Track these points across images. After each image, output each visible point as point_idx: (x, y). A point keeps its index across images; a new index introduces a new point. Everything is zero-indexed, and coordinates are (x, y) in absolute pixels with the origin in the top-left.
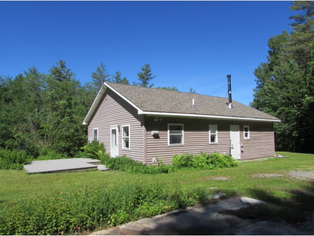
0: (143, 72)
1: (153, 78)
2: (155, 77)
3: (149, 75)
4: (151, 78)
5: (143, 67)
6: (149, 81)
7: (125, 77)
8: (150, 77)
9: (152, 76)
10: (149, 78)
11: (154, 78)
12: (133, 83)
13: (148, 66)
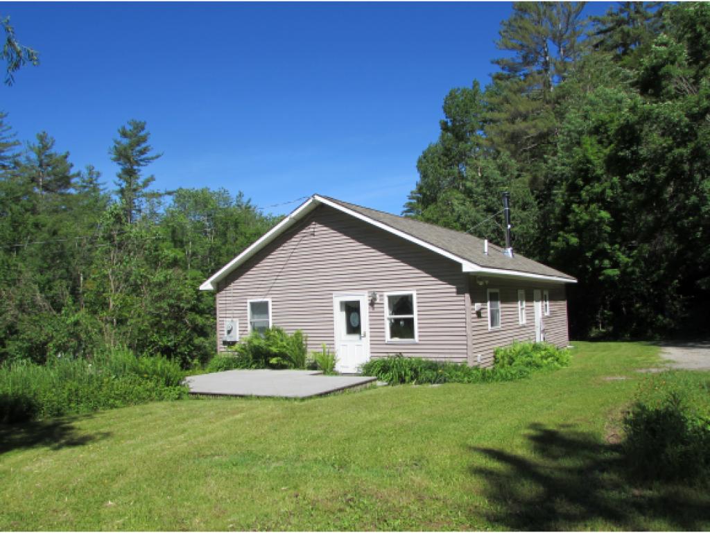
0: (125, 141)
1: (153, 158)
2: (157, 157)
3: (142, 153)
4: (148, 160)
5: (124, 128)
6: (140, 168)
7: (68, 153)
8: (143, 157)
9: (149, 155)
10: (141, 160)
11: (156, 160)
12: (87, 168)
13: (140, 127)
